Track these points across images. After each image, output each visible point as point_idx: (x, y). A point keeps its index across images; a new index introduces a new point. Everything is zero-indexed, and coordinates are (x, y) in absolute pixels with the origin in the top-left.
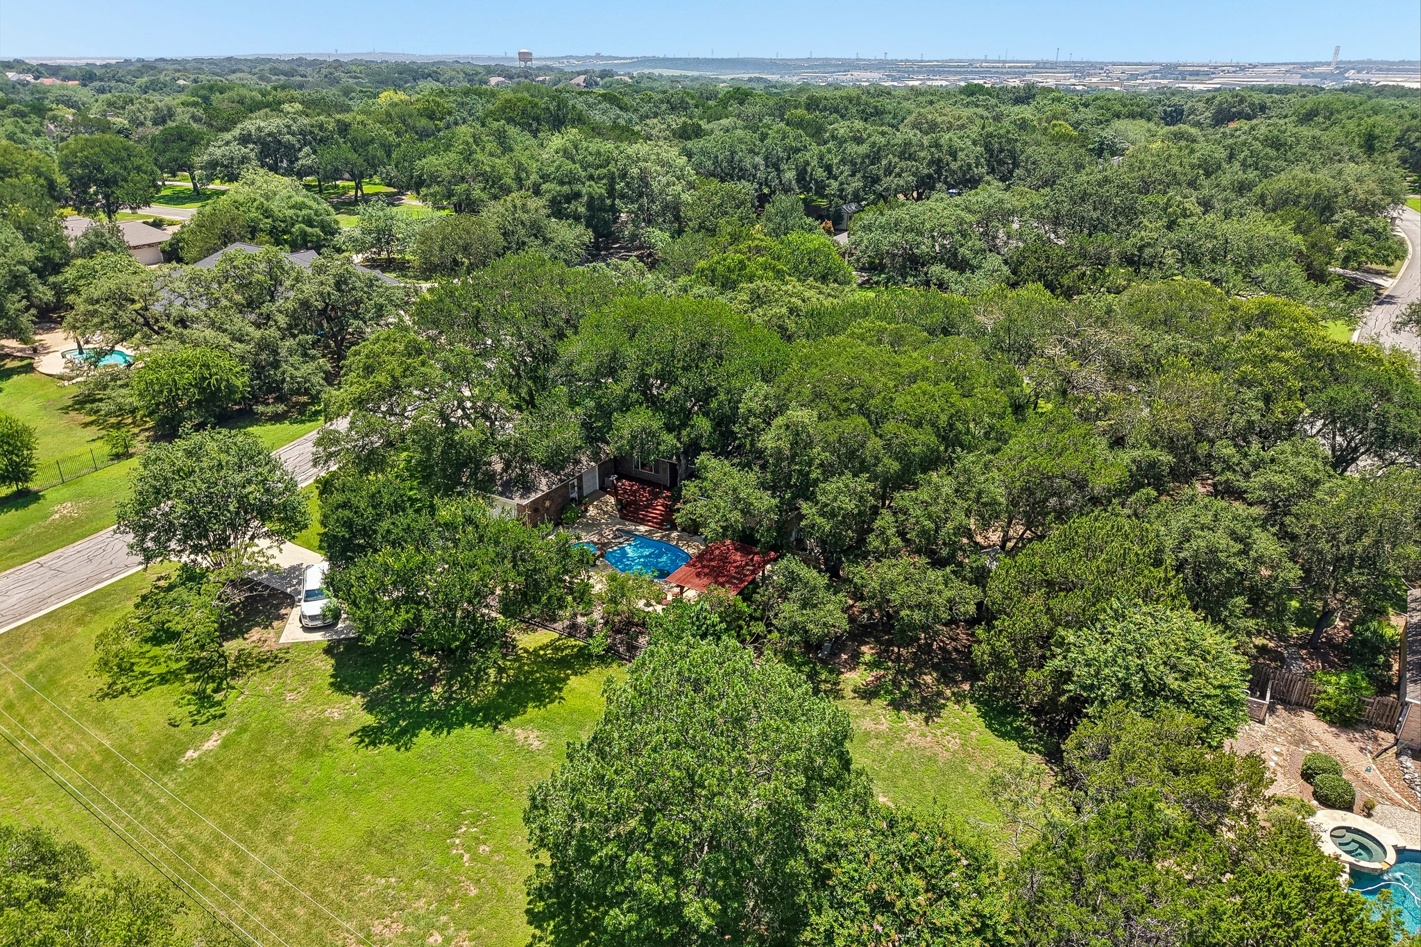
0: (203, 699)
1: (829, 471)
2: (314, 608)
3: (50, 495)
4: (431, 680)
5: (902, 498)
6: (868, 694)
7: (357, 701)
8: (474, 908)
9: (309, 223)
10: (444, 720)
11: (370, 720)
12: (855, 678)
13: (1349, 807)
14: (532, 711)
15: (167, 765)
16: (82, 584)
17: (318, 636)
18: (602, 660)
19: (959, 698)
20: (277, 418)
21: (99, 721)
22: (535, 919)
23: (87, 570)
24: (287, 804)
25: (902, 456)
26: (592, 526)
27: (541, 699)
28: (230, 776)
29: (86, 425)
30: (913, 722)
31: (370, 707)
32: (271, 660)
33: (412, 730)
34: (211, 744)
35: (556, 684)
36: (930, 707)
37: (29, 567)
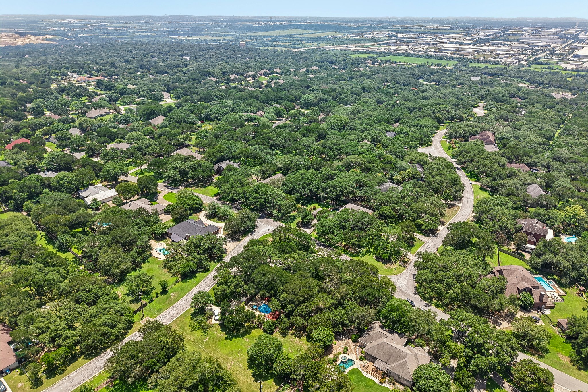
0: (204, 332)
1: (289, 303)
2: (217, 318)
3: (170, 291)
4: (234, 330)
5: (299, 308)
6: (292, 335)
7: (224, 333)
8: (241, 361)
9: (197, 204)
10: (236, 336)
11: (226, 336)
12: (291, 332)
13: (346, 353)
14: (247, 336)
15: (203, 342)
16: (182, 311)
17: (217, 322)
18: (257, 328)
19: (304, 336)
20: (201, 272)
21: (192, 335)
22: (248, 362)
23: (181, 308)
24: (218, 348)
25: (298, 301)
26: (256, 301)
27: (248, 334)
28: (211, 344)
29: (168, 272)
30: (297, 339)
31: (226, 334)
32: (211, 326)
33: (232, 338)
34: (207, 339)
35: (250, 331)
36: (300, 337)
37: (172, 307)
